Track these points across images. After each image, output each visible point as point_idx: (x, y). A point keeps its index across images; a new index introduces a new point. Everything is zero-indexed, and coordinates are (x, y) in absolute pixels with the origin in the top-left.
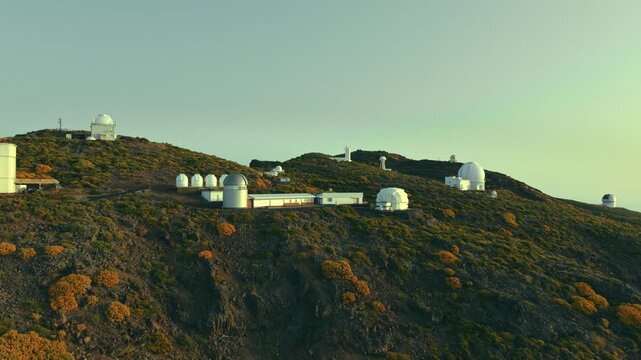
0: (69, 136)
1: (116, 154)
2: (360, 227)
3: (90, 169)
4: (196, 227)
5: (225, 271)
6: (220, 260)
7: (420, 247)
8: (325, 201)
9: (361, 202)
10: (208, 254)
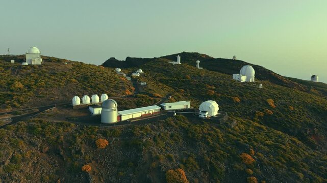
0: (13, 61)
1: (40, 74)
2: (190, 135)
3: (20, 89)
4: (81, 143)
5: (100, 180)
6: (97, 171)
7: (229, 150)
8: (167, 108)
9: (189, 107)
10: (88, 168)
